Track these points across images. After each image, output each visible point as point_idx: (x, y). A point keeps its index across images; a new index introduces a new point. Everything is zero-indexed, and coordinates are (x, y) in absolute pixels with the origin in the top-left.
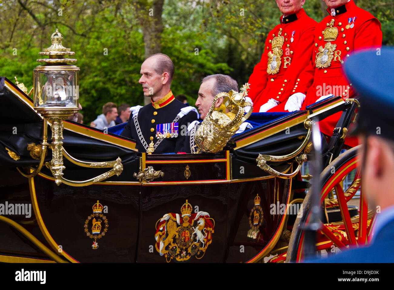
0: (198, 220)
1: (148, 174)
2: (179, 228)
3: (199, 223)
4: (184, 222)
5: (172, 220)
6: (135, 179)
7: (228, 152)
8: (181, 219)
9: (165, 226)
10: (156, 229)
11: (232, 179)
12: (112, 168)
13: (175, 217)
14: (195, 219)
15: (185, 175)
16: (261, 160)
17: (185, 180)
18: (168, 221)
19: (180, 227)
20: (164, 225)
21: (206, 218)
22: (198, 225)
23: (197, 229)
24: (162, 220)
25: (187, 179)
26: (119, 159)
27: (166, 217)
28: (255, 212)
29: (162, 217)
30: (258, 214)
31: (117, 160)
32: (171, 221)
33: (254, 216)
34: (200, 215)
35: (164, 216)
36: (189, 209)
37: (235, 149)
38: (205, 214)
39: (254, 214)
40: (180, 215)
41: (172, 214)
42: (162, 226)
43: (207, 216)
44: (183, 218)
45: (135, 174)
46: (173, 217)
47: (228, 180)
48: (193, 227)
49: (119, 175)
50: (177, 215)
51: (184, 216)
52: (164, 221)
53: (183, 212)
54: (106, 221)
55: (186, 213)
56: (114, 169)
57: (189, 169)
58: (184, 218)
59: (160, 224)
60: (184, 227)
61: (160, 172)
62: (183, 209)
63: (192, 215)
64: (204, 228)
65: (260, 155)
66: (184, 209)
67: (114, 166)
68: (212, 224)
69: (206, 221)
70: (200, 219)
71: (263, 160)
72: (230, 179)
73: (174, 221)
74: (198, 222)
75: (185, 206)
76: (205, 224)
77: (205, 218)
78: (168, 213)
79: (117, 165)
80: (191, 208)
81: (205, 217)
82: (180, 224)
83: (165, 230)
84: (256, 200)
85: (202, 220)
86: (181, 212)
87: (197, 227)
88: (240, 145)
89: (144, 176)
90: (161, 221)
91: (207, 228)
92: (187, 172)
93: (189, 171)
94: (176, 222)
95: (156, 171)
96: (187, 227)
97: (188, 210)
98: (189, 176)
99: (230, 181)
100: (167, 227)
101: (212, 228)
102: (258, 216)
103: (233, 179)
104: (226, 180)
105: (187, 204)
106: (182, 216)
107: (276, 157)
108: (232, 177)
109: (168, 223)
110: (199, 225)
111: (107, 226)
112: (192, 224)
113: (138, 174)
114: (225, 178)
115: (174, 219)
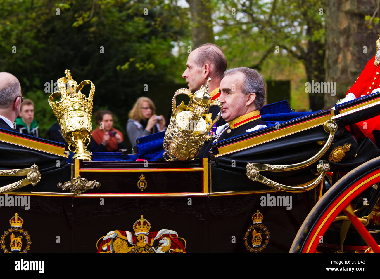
0: (160, 239)
1: (76, 184)
2: (131, 248)
3: (163, 243)
4: (138, 241)
5: (121, 238)
6: (60, 190)
7: (206, 160)
8: (135, 238)
9: (110, 246)
10: (97, 248)
11: (211, 191)
12: (26, 176)
13: (126, 235)
14: (155, 238)
15: (139, 187)
16: (252, 170)
17: (139, 191)
18: (114, 239)
19: (133, 247)
20: (109, 244)
21: (172, 237)
22: (160, 245)
23: (160, 250)
24: (105, 238)
25: (142, 190)
26: (35, 166)
27: (111, 234)
28: (254, 231)
29: (106, 235)
30: (260, 234)
31: (32, 167)
32: (118, 240)
33: (252, 237)
34: (164, 233)
35: (108, 234)
36: (146, 226)
37: (216, 156)
38: (171, 232)
39: (253, 234)
40: (133, 232)
41: (120, 232)
42: (106, 244)
43: (174, 235)
44: (137, 236)
45: (60, 184)
46: (122, 236)
47: (206, 193)
48: (153, 248)
49: (35, 185)
50: (128, 233)
51: (138, 235)
52: (109, 240)
53: (137, 229)
54: (28, 237)
55: (142, 231)
56: (28, 178)
57: (145, 179)
58: (139, 236)
59: (103, 243)
60: (140, 248)
61: (94, 182)
62: (136, 225)
63: (150, 234)
64: (171, 249)
65: (249, 164)
66: (138, 226)
67: (29, 174)
68: (183, 245)
69: (172, 240)
70: (163, 238)
71: (253, 171)
72: (209, 192)
73: (123, 240)
74: (161, 242)
75: (139, 223)
76: (171, 245)
77: (170, 238)
78: (114, 231)
79: (32, 173)
80: (148, 225)
81: (170, 236)
82: (133, 243)
83: (110, 250)
84: (255, 218)
85: (166, 239)
86: (133, 230)
87: (159, 247)
88: (224, 151)
89: (72, 186)
90: (104, 240)
91: (175, 250)
92: (141, 183)
93: (145, 181)
94: (127, 241)
95: (89, 181)
96: (144, 247)
97: (144, 227)
98: (145, 187)
99: (208, 194)
100: (113, 247)
101: (183, 249)
102: (260, 237)
103: (213, 192)
104: (203, 192)
105: (142, 220)
106: (136, 234)
107: (276, 166)
108: (211, 189)
109: (114, 243)
110: (162, 245)
111: (29, 242)
112: (152, 244)
113: (63, 184)
114: (201, 190)
115: (124, 238)
